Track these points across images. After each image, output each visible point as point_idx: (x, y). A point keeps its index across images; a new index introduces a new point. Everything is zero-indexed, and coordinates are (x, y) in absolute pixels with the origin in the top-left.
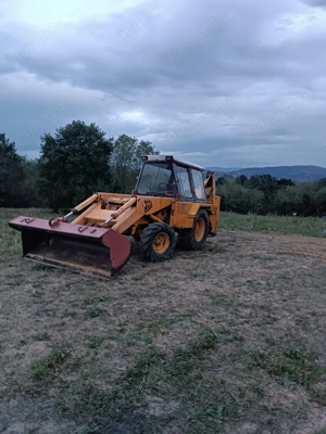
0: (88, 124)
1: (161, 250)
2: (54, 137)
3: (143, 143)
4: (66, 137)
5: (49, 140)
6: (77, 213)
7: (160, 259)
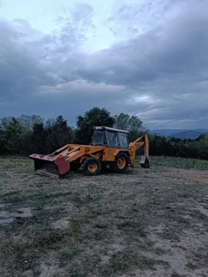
0: (101, 109)
1: (93, 170)
2: (83, 117)
3: (133, 117)
4: (89, 116)
5: (81, 118)
6: (57, 154)
7: (91, 174)
